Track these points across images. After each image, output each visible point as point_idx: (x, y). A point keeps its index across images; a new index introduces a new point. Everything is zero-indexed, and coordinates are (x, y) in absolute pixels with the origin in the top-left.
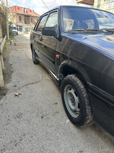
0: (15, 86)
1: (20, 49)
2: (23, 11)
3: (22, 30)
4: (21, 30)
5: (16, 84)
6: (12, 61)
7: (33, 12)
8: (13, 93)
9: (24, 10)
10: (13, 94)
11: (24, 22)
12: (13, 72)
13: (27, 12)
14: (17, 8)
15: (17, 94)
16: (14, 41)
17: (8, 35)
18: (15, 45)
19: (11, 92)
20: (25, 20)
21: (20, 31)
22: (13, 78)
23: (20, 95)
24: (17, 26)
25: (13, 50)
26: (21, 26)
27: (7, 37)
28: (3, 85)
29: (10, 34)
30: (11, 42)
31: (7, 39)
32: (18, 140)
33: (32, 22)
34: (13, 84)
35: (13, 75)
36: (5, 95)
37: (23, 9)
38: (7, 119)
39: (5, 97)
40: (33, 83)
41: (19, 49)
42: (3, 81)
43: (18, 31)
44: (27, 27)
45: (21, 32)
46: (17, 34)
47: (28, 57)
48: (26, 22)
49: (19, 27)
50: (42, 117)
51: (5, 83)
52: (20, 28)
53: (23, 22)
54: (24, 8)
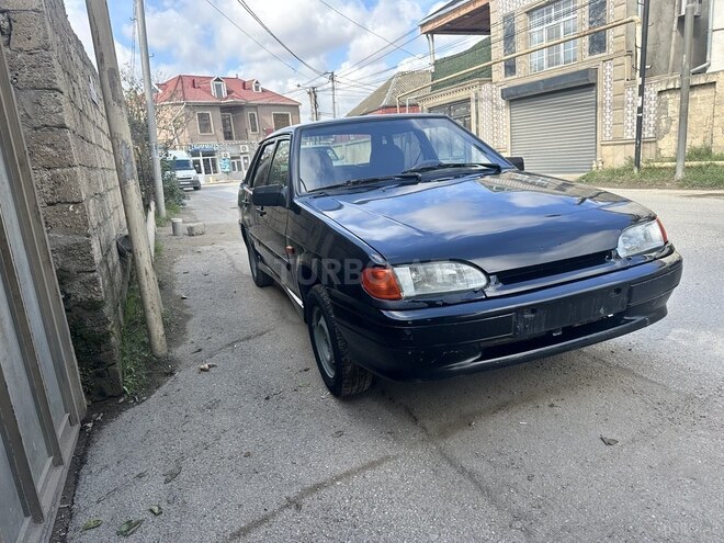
0: (200, 350)
1: (209, 248)
2: (214, 92)
3: (214, 165)
4: (210, 167)
5: (201, 346)
6: (184, 287)
7: (257, 88)
8: (192, 369)
9: (218, 87)
10: (194, 368)
11: (221, 135)
12: (188, 317)
13: (229, 92)
14: (188, 83)
15: (206, 366)
16: (187, 218)
17: (162, 199)
18: (191, 232)
19: (188, 366)
20: (224, 126)
21: (207, 171)
22: (190, 333)
23: (212, 370)
24: (195, 154)
25: (185, 252)
26: (211, 153)
27: (156, 204)
28: (164, 352)
29: (169, 193)
30: (174, 225)
31: (157, 214)
32: (210, 441)
33: (254, 130)
34: (193, 348)
35: (190, 325)
36: (172, 374)
37: (212, 84)
38: (184, 415)
39: (172, 378)
40: (249, 338)
41: (205, 248)
42: (164, 339)
43: (199, 172)
44: (235, 151)
45: (211, 177)
46: (196, 188)
47: (239, 268)
48: (230, 133)
49: (201, 158)
50: (267, 399)
51: (169, 346)
52: (206, 162)
53: (215, 134)
54: (218, 80)
